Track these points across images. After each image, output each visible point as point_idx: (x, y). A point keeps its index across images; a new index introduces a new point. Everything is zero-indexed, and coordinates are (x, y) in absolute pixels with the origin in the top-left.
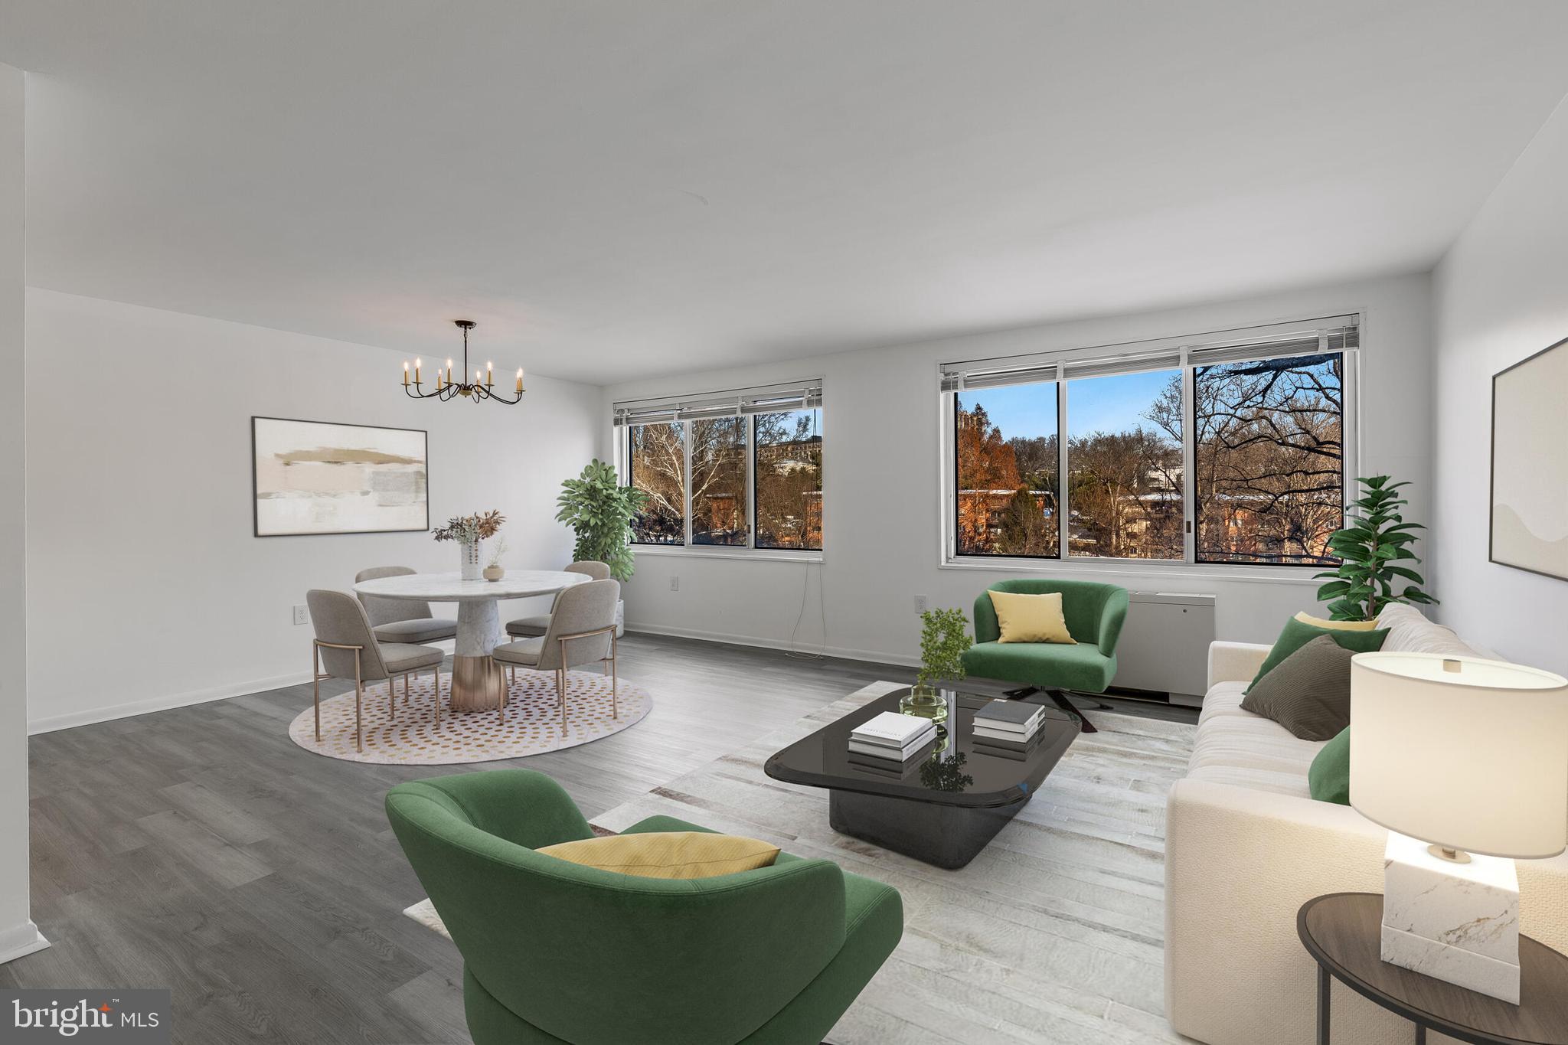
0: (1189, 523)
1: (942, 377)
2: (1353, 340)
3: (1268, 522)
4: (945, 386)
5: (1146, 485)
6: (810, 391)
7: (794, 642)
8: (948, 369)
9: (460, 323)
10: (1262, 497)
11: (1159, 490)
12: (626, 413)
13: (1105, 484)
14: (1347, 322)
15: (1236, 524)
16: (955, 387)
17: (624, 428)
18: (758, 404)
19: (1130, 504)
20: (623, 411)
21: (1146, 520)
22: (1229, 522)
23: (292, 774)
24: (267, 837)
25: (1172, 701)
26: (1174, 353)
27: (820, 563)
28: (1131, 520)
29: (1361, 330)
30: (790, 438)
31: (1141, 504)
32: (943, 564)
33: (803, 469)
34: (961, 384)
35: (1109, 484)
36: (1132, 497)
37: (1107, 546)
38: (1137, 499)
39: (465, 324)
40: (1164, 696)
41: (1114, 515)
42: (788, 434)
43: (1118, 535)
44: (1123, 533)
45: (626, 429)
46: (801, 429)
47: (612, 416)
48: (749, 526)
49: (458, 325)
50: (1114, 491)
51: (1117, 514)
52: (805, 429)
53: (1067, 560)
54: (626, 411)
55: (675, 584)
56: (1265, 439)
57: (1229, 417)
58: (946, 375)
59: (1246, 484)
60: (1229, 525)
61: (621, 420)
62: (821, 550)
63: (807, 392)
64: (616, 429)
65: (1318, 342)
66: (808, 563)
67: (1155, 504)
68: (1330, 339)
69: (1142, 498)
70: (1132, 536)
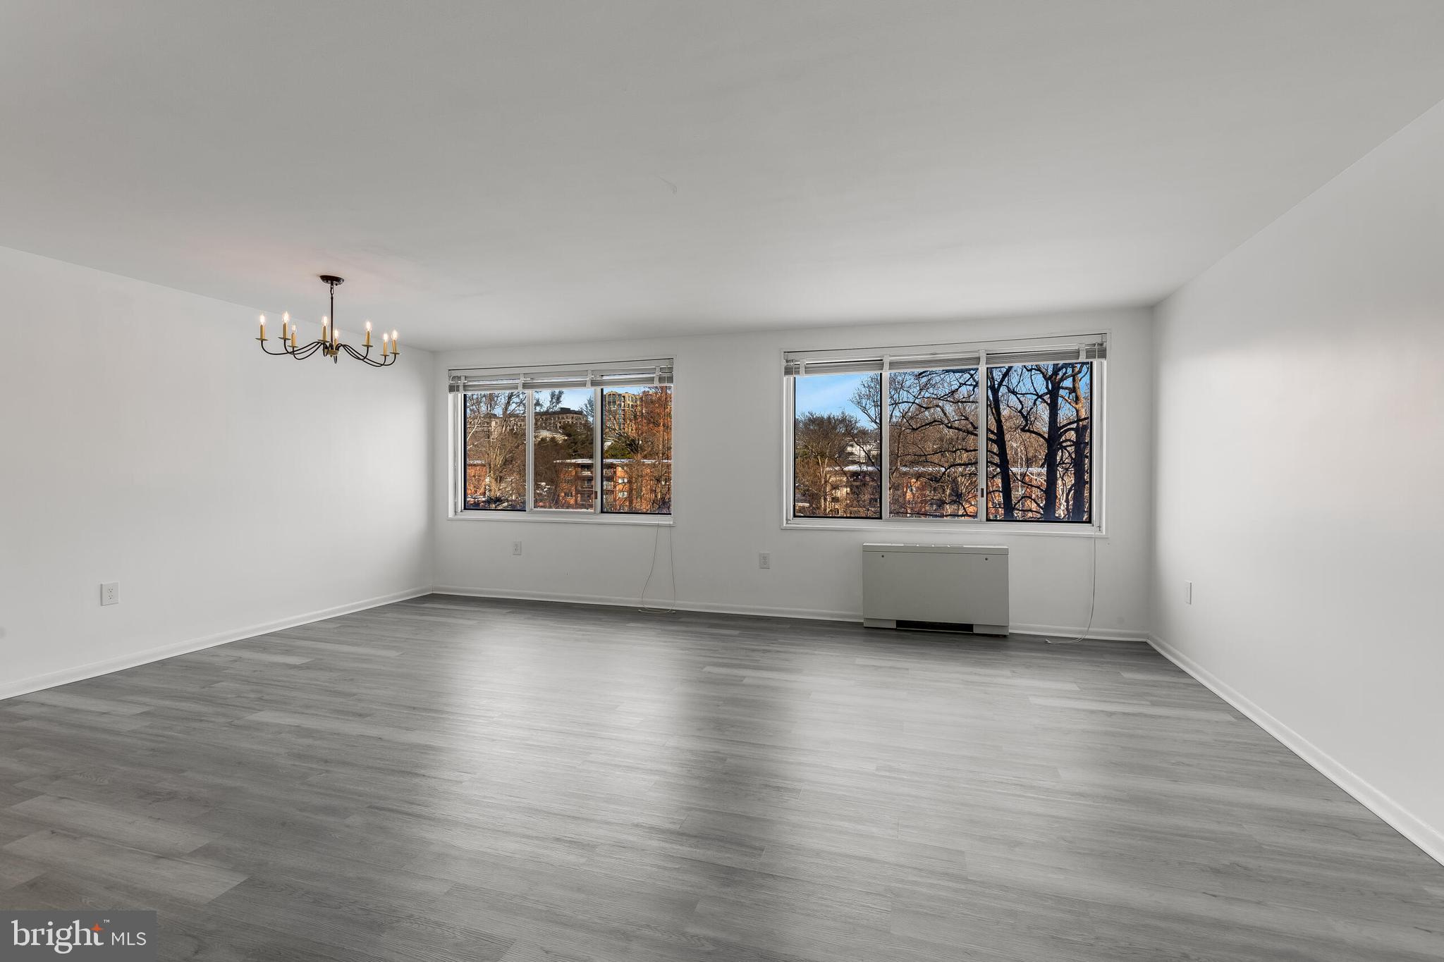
0: (982, 490)
1: (784, 363)
2: (1103, 354)
3: (935, 489)
4: (788, 371)
5: (846, 458)
6: (661, 368)
7: (644, 599)
8: (791, 356)
9: (325, 278)
10: (930, 469)
11: (860, 464)
12: (463, 381)
13: (816, 457)
14: (1097, 340)
15: (912, 490)
16: (798, 373)
17: (459, 395)
18: (605, 378)
19: (836, 473)
20: (459, 378)
21: (846, 487)
22: (907, 490)
23: (183, 771)
24: (207, 842)
25: (976, 631)
26: (976, 355)
27: (670, 526)
28: (835, 487)
29: (1107, 345)
30: (545, 409)
31: (845, 473)
32: (784, 525)
33: (553, 439)
34: (802, 370)
35: (819, 457)
36: (837, 468)
37: (818, 508)
38: (842, 470)
39: (331, 280)
40: (969, 627)
41: (823, 482)
42: (541, 405)
43: (825, 499)
44: (829, 499)
45: (460, 396)
46: (554, 400)
47: (447, 383)
48: (596, 492)
49: (323, 280)
50: (823, 462)
51: (826, 482)
52: (558, 401)
53: (887, 520)
54: (463, 378)
55: (517, 549)
56: (937, 423)
57: (910, 404)
58: (787, 361)
59: (922, 459)
60: (906, 492)
61: (458, 386)
62: (671, 514)
63: (658, 369)
64: (451, 396)
65: (1079, 352)
66: (658, 526)
67: (855, 474)
68: (1087, 351)
69: (846, 469)
70: (835, 500)
